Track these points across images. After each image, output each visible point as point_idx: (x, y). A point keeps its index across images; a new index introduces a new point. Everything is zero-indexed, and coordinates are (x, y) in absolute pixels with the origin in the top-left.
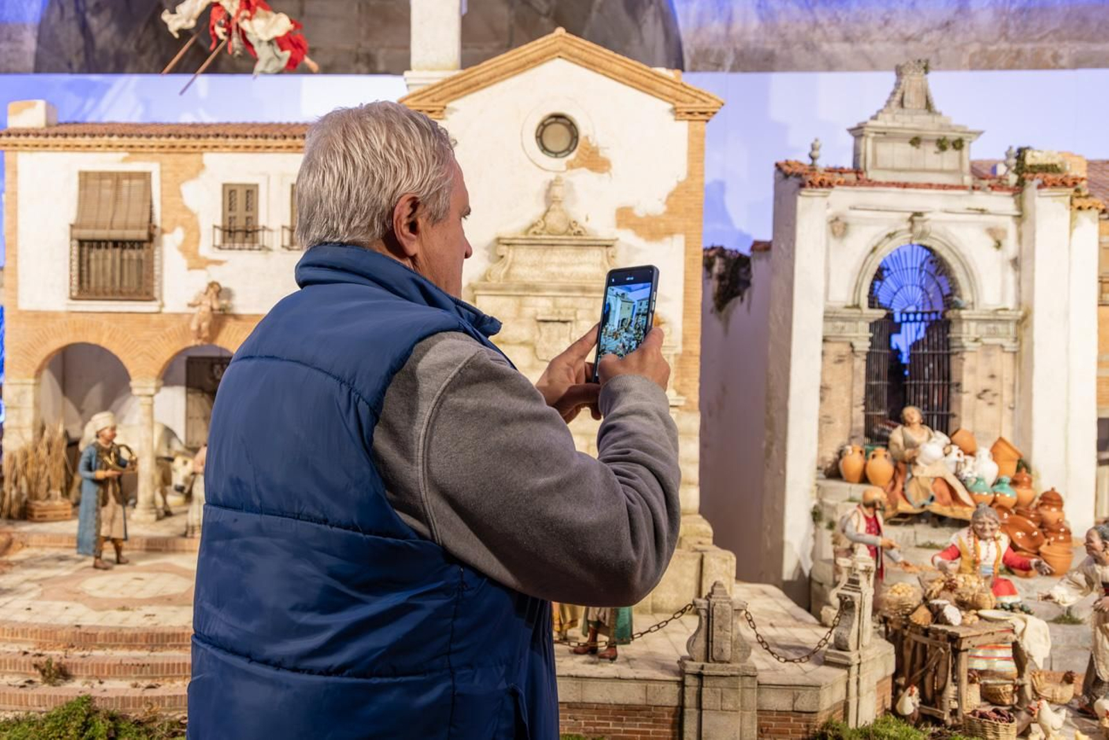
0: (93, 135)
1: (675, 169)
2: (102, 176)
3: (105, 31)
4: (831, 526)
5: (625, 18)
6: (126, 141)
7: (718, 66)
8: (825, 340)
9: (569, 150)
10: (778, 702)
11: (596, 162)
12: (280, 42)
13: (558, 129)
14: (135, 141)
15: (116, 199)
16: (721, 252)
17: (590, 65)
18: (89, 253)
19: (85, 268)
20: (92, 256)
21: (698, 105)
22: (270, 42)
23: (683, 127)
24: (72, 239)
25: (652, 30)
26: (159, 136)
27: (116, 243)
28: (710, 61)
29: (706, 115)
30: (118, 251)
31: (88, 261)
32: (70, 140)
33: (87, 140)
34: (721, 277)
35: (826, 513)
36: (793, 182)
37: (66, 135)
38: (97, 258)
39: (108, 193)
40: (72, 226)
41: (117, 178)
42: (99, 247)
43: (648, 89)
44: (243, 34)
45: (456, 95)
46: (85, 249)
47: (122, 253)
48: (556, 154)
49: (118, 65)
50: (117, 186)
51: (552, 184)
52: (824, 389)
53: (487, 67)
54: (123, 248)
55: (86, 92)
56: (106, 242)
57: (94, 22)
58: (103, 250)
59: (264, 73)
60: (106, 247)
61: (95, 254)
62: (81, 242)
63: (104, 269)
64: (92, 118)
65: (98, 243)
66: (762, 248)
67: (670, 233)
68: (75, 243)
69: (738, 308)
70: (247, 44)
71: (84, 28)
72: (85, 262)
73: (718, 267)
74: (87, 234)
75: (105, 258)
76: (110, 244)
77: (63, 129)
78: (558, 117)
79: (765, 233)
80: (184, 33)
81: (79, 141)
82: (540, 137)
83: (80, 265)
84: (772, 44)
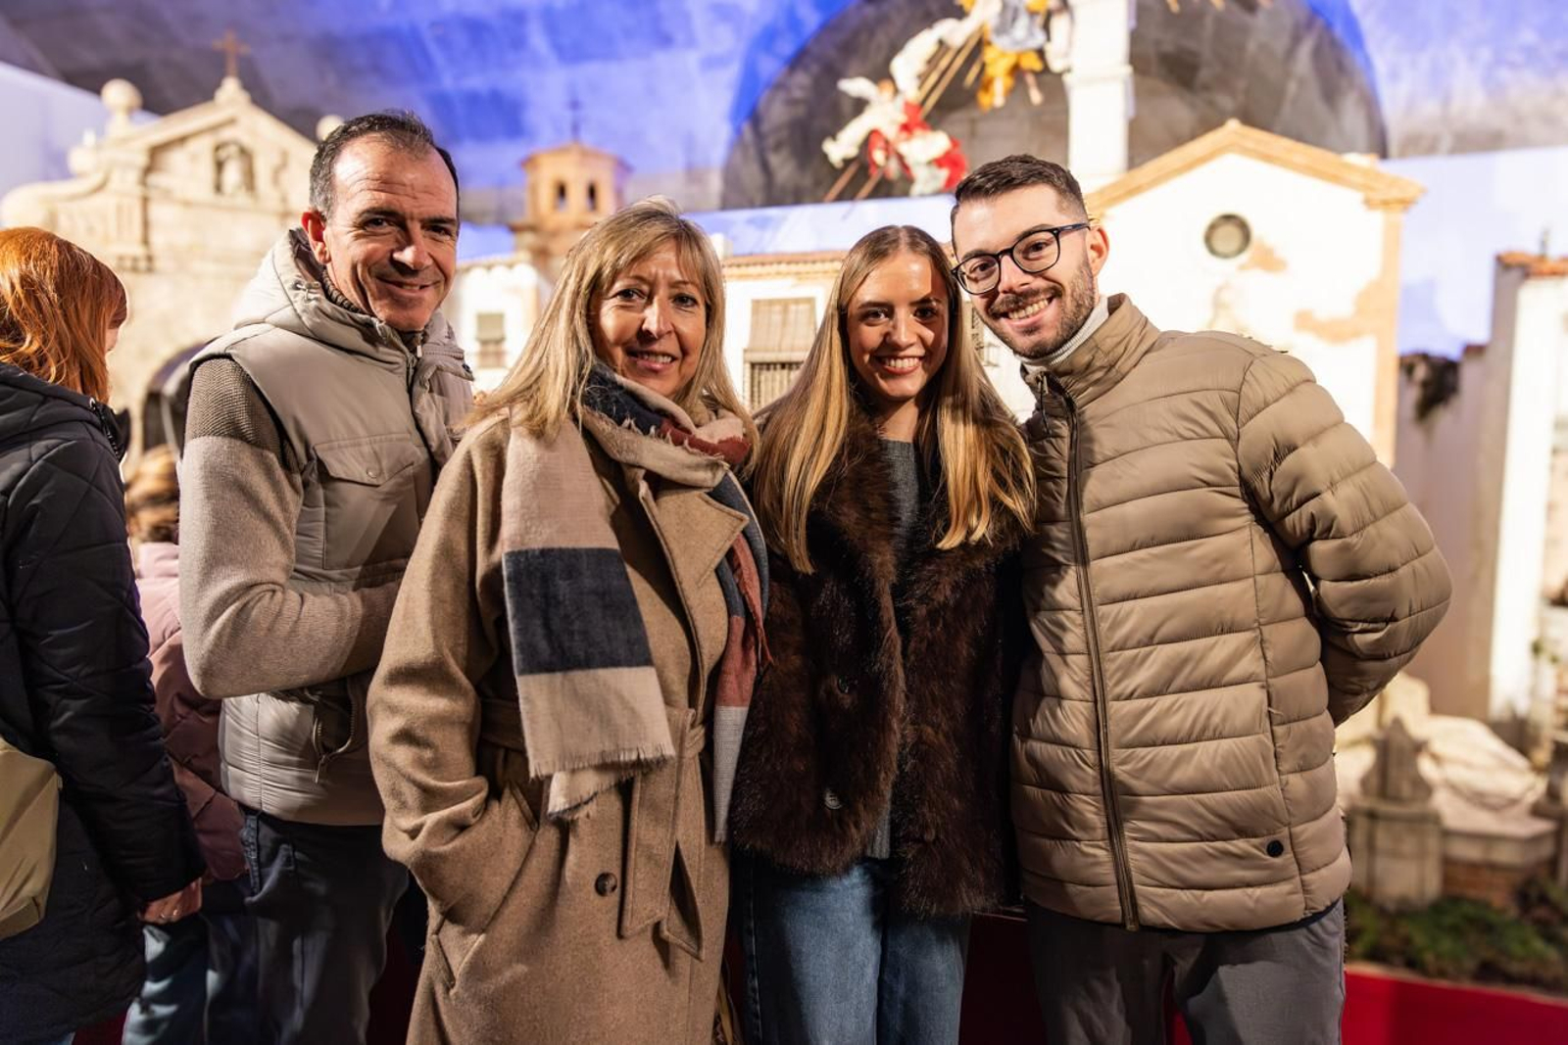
0: (763, 264)
1: (1367, 266)
2: (771, 302)
3: (784, 167)
4: (1554, 660)
5: (1320, 107)
6: (793, 268)
7: (1431, 149)
8: (1555, 451)
9: (1241, 250)
10: (1470, 852)
11: (1270, 262)
12: (939, 162)
13: (1230, 232)
14: (801, 267)
15: (784, 323)
16: (1425, 357)
17: (1268, 158)
18: (759, 374)
19: (756, 389)
20: (763, 378)
21: (1395, 194)
22: (930, 163)
23: (1378, 217)
24: (745, 362)
25: (1352, 117)
26: (823, 261)
27: (783, 365)
28: (1421, 145)
29: (1405, 203)
30: (785, 372)
31: (759, 383)
32: (743, 270)
33: (758, 269)
34: (1425, 384)
35: (1548, 647)
36: (1515, 275)
37: (739, 266)
38: (766, 380)
39: (777, 318)
40: (745, 351)
41: (785, 304)
42: (768, 369)
43: (1335, 179)
44: (901, 158)
45: (1115, 200)
46: (757, 371)
47: (789, 375)
48: (1226, 256)
49: (797, 197)
50: (785, 311)
51: (1220, 289)
52: (1551, 508)
53: (1152, 168)
54: (790, 369)
55: (763, 224)
56: (775, 364)
57: (775, 160)
58: (772, 371)
59: (922, 195)
60: (775, 369)
61: (765, 375)
62: (753, 365)
63: (773, 389)
64: (770, 249)
65: (768, 366)
66: (1474, 351)
67: (1356, 334)
68: (748, 366)
69: (1444, 418)
70: (904, 166)
71: (765, 167)
72: (756, 383)
73: (1421, 372)
74: (758, 357)
75: (773, 380)
76: (778, 366)
77: (741, 260)
78: (1228, 218)
79: (1480, 334)
80: (847, 162)
81: (752, 270)
82: (1208, 239)
83: (752, 386)
84: (1499, 121)
